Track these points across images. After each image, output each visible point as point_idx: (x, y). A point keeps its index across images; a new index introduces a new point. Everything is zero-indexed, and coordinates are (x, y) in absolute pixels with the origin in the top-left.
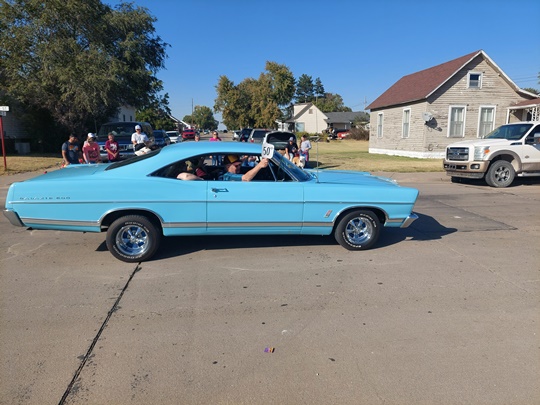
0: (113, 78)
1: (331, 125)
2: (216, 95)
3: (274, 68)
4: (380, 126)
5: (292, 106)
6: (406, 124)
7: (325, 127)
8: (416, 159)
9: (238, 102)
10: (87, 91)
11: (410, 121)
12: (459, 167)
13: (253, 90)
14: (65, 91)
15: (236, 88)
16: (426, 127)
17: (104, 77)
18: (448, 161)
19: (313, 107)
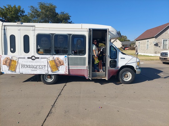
4: (139, 46)
6: (148, 45)
7: (121, 46)
8: (151, 56)
11: (149, 44)
12: (165, 59)
16: (154, 46)
18: (161, 57)
19: (117, 40)
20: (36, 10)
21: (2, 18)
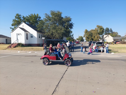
0: (63, 31)
1: (114, 40)
2: (84, 34)
3: (98, 27)
5: (103, 35)
7: (113, 40)
9: (89, 35)
10: (58, 34)
13: (93, 32)
14: (54, 34)
15: (89, 32)
17: (61, 31)
19: (109, 36)
20: (49, 16)
21: (28, 23)
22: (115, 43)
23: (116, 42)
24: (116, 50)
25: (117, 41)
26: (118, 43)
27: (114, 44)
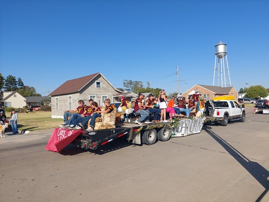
1: (29, 103)
4: (57, 104)
5: (2, 93)
6: (70, 103)
7: (25, 104)
19: (17, 94)
22: (31, 110)
23: (33, 107)
24: (33, 125)
25: (34, 105)
26: (36, 110)
27: (27, 112)
